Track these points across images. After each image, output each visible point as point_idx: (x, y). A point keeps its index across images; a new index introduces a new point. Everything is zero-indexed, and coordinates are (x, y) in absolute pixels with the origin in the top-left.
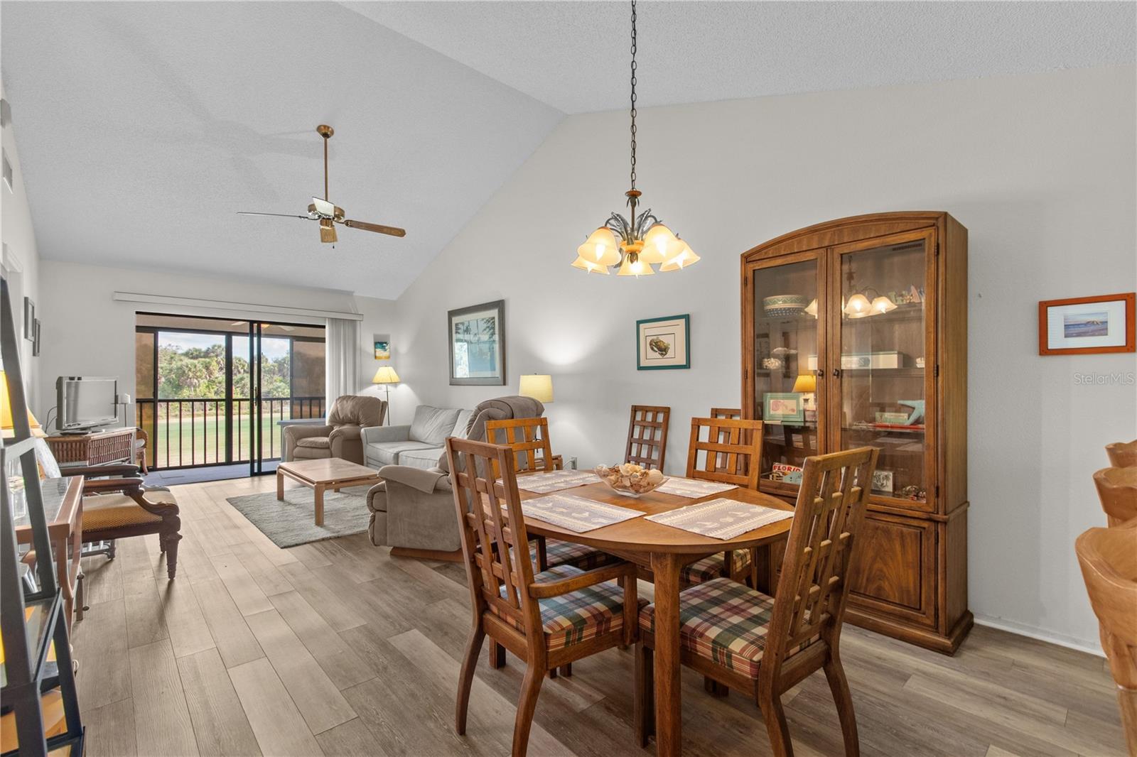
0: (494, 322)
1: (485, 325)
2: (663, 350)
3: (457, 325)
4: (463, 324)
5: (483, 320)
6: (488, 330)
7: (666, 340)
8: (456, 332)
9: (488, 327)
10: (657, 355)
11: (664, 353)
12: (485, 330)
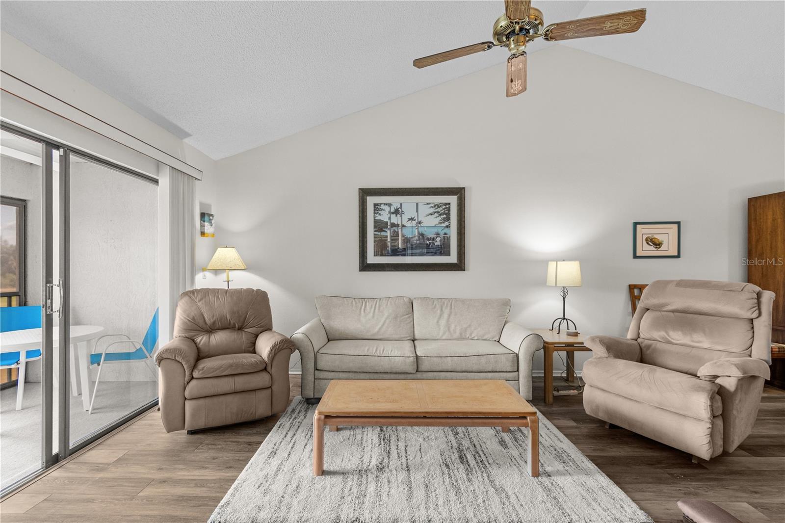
0: (449, 209)
1: (433, 210)
2: (658, 245)
3: (375, 205)
4: (390, 205)
5: (428, 204)
6: (436, 215)
7: (660, 238)
8: (375, 213)
9: (438, 212)
10: (652, 248)
11: (658, 247)
12: (431, 214)
